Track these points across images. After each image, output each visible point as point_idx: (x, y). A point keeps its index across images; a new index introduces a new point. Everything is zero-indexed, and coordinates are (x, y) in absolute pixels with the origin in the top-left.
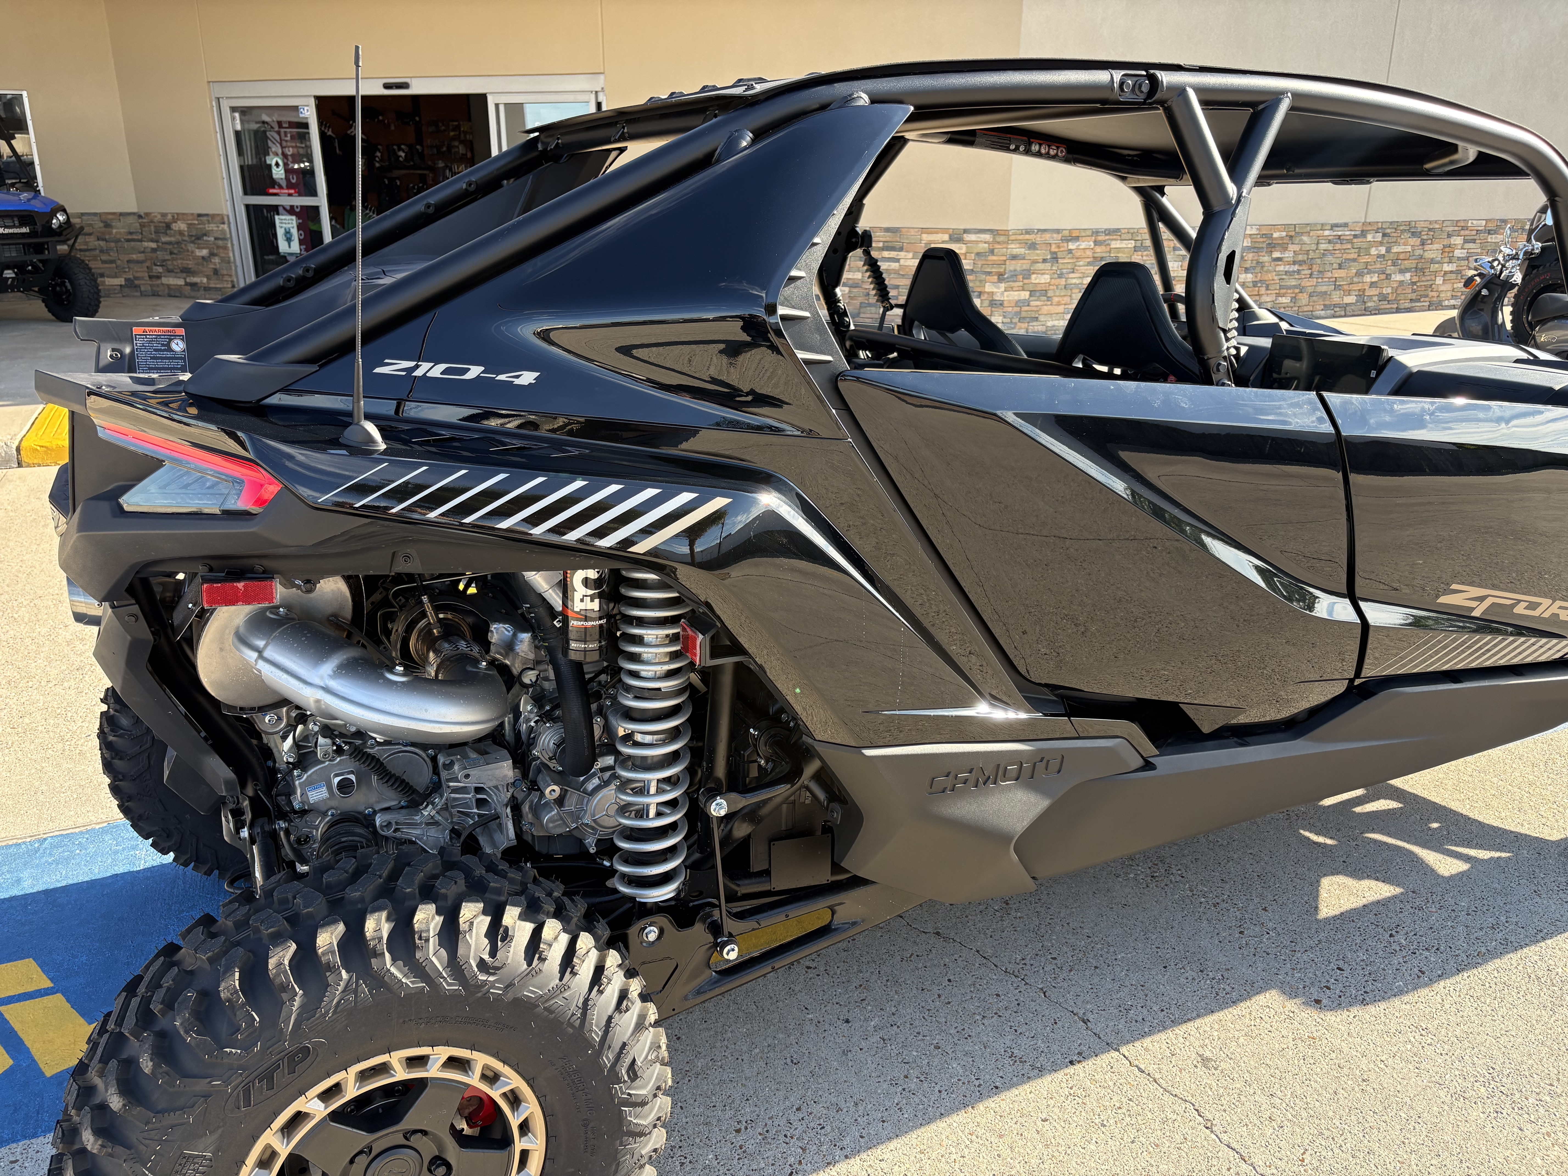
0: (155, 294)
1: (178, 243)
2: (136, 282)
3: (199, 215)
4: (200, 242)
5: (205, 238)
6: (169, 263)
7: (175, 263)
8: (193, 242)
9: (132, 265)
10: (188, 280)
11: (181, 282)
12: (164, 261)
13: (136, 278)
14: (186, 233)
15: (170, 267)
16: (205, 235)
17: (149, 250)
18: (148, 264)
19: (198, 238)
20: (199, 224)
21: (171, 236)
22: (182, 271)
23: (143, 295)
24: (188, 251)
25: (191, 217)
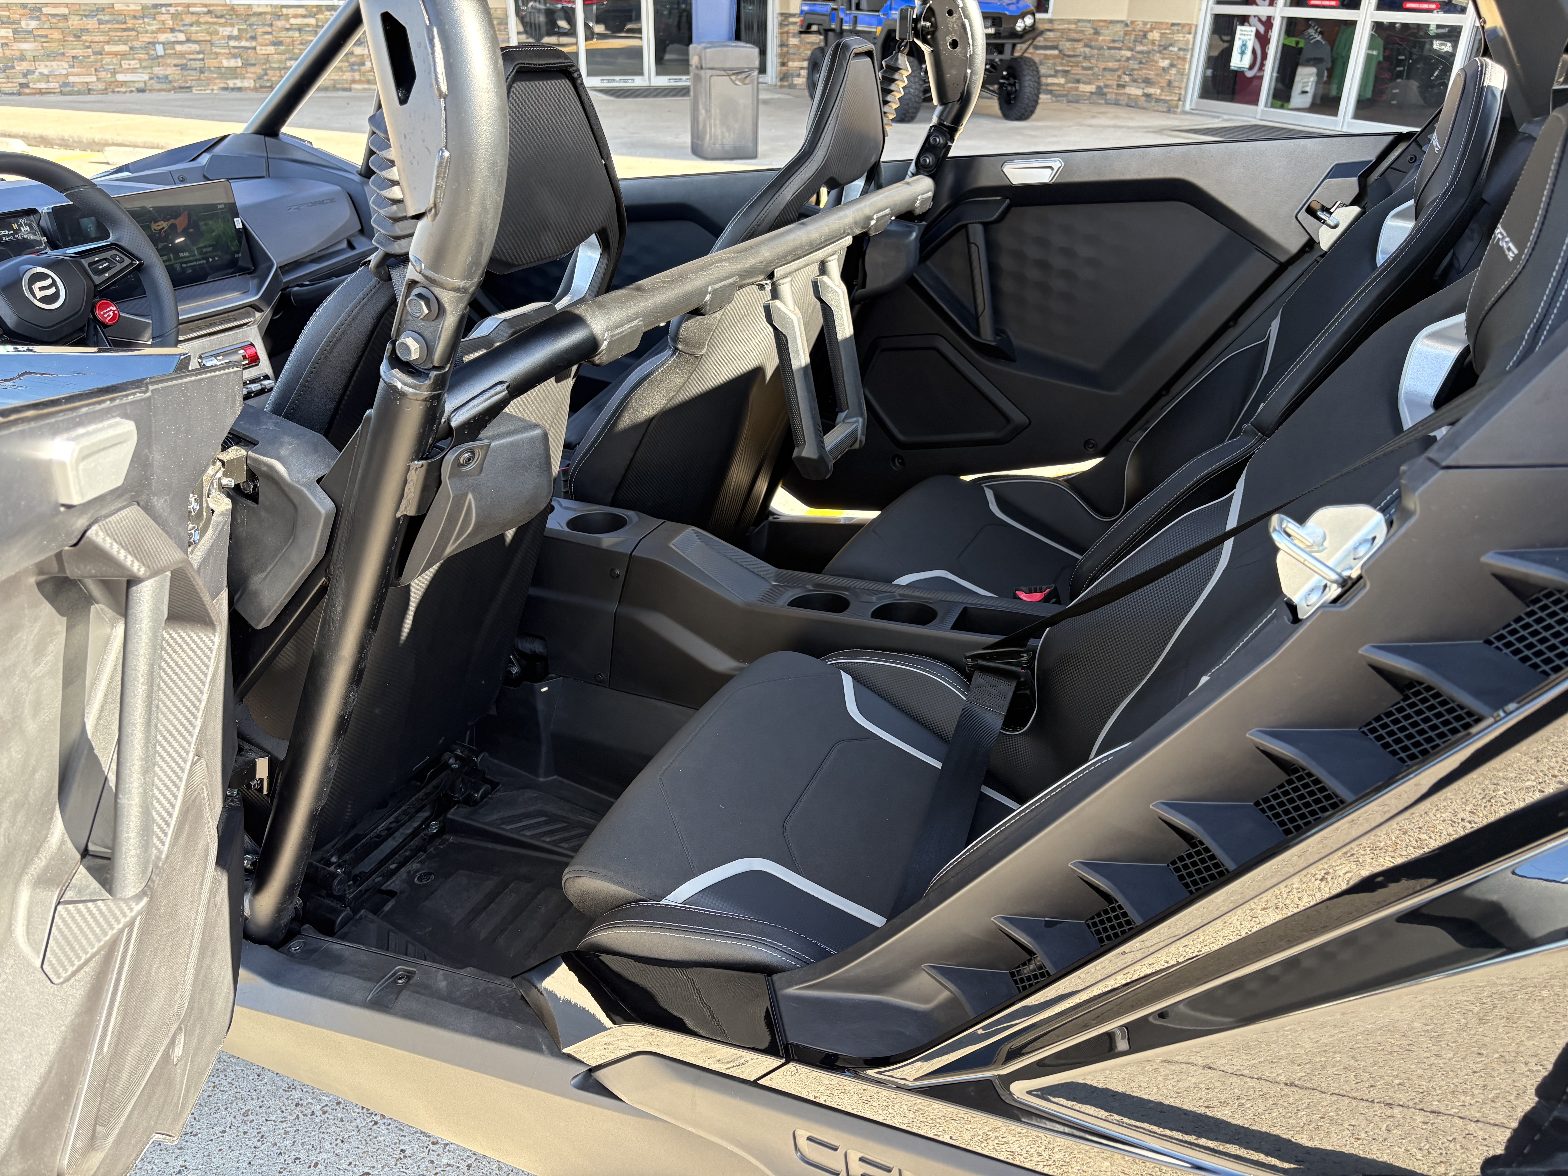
0: (1117, 104)
1: (1148, 52)
2: (1105, 90)
3: (1173, 25)
4: (1165, 52)
5: (1171, 48)
6: (1136, 72)
7: (1140, 73)
8: (1160, 52)
9: (1106, 73)
10: (1145, 91)
11: (1139, 92)
12: (1133, 70)
13: (1106, 86)
14: (1157, 43)
15: (1136, 77)
16: (1171, 45)
17: (1124, 59)
18: (1119, 73)
19: (1165, 48)
20: (1170, 34)
21: (1144, 45)
22: (1144, 82)
23: (1107, 103)
24: (1153, 61)
25: (1164, 26)
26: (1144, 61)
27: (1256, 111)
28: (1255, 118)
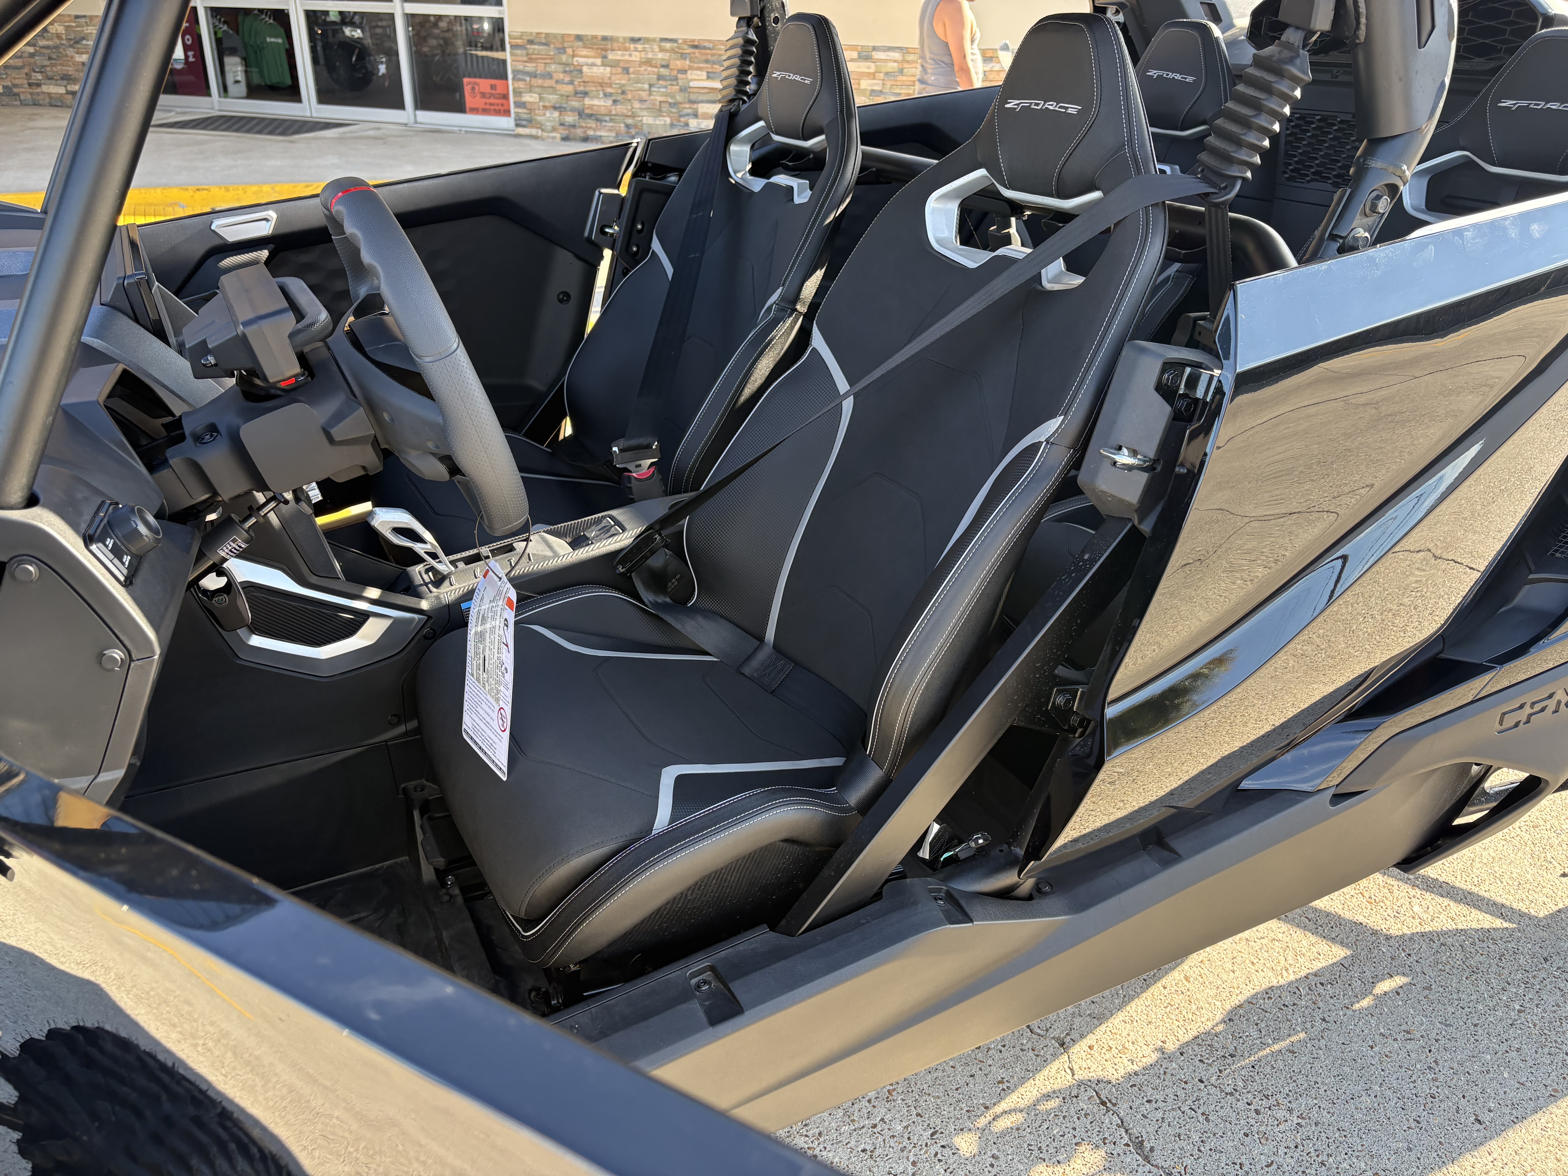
26: (54, 57)
27: (212, 103)
28: (213, 109)
